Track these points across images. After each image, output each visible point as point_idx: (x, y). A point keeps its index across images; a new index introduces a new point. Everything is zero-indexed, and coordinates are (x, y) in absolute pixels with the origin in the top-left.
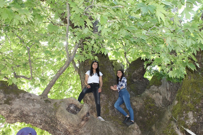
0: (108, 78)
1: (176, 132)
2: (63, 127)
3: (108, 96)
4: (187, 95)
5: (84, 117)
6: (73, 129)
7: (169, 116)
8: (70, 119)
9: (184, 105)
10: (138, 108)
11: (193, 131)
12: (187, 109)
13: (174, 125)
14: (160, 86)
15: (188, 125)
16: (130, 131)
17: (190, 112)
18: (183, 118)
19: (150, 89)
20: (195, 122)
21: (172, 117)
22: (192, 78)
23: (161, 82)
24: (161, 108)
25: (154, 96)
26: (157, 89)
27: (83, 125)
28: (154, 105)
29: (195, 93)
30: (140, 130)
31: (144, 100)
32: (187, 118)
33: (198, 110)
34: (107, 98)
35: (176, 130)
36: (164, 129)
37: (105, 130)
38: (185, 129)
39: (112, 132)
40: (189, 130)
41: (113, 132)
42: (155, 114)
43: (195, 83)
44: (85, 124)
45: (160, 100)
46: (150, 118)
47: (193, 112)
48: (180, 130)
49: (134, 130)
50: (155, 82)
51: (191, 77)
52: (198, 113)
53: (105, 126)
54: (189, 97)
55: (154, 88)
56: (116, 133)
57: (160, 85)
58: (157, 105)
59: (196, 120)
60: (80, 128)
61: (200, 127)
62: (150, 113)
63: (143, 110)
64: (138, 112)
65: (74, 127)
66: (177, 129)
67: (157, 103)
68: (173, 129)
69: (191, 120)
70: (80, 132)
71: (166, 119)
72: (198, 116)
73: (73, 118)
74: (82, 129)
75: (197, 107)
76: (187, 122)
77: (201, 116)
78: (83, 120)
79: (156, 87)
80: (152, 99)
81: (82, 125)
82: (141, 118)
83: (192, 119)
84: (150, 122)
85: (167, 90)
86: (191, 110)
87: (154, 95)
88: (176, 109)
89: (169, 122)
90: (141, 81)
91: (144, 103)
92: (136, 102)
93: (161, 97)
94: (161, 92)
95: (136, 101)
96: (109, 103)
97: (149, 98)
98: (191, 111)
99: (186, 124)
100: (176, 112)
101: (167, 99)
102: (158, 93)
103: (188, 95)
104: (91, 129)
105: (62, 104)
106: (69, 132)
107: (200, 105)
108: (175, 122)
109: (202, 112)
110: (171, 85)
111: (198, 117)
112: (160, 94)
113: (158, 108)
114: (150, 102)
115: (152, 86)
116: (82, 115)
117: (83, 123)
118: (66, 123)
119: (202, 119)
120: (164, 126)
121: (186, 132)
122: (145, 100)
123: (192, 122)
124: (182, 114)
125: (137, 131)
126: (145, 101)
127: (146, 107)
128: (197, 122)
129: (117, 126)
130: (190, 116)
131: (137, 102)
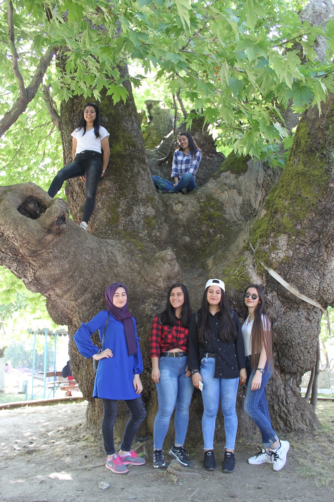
0: (124, 144)
1: (247, 273)
2: (8, 245)
3: (120, 185)
4: (284, 200)
5: (52, 225)
6: (28, 249)
7: (244, 241)
8: (21, 228)
9: (274, 220)
10: (183, 217)
11: (280, 274)
12: (279, 229)
13: (248, 259)
14: (242, 174)
15: (274, 260)
16: (156, 264)
17: (282, 235)
18: (267, 246)
19: (219, 179)
20: (288, 257)
21: (248, 244)
22: (300, 162)
23: (247, 166)
24: (234, 222)
25: (224, 196)
26: (236, 180)
27: (49, 243)
28: (220, 214)
29: (300, 196)
30: (177, 264)
31: (199, 203)
32: (275, 247)
33: (299, 232)
34: (116, 190)
35: (250, 270)
36: (228, 266)
37: (103, 257)
38: (266, 268)
39: (117, 262)
40: (273, 271)
41: (120, 262)
42: (219, 235)
43: (303, 174)
44: (55, 240)
45: (235, 205)
46: (207, 243)
47: (289, 237)
48: (256, 270)
49: (164, 263)
50: (232, 164)
51: (299, 160)
52: (299, 239)
53: (105, 250)
54: (286, 203)
55: (229, 177)
56: (126, 266)
57: (242, 172)
58: (227, 217)
59: (291, 253)
60: (44, 247)
61: (297, 266)
62: (209, 232)
63: (194, 223)
64: (184, 226)
65: (30, 245)
66: (252, 267)
67: (228, 211)
68: (244, 266)
69: (281, 251)
70: (45, 255)
71: (237, 247)
72: (297, 244)
73: (28, 226)
74: (49, 251)
75: (299, 227)
76: (273, 255)
77: (303, 245)
78: (49, 231)
79: (233, 176)
80: (218, 200)
81: (47, 242)
82: (187, 239)
83: (284, 249)
84: (205, 250)
85: (258, 185)
86: (287, 231)
87: (226, 192)
88: (259, 227)
89: (242, 253)
90: (208, 158)
91: (199, 209)
92: (181, 205)
93: (239, 200)
94: (243, 188)
95: (182, 203)
96: (121, 203)
97: (213, 199)
98: (285, 233)
99: (271, 258)
100: (258, 232)
101: (254, 205)
102: (235, 190)
103: (286, 200)
104: (69, 253)
105: (9, 195)
106: (22, 256)
107: (305, 222)
108: (252, 253)
109: (306, 238)
110: (270, 176)
111: (298, 246)
112: (240, 193)
113: (227, 221)
114: (214, 208)
115: (224, 174)
116: (48, 222)
117: (49, 237)
118: (13, 236)
119: (303, 251)
120: (229, 260)
121: (268, 274)
122: (203, 202)
123: (282, 255)
124: (267, 238)
125: (171, 266)
126: (202, 204)
127: (202, 217)
128: (292, 257)
129: (131, 252)
130: (282, 244)
131: (183, 205)
